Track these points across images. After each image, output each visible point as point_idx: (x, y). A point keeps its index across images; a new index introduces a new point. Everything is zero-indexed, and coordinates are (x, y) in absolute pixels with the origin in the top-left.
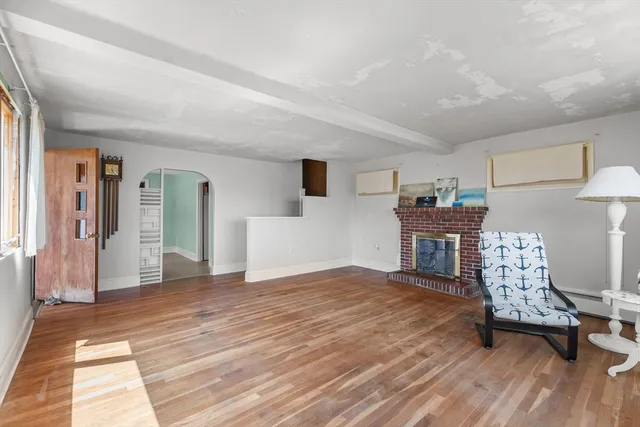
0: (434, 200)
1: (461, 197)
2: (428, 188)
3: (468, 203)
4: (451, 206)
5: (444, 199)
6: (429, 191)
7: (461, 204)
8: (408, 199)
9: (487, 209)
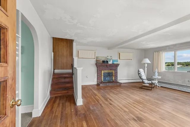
0: (107, 62)
1: (114, 61)
2: (105, 58)
3: (115, 63)
4: (111, 63)
5: (110, 61)
6: (105, 59)
7: (114, 63)
8: (99, 61)
9: (119, 64)
